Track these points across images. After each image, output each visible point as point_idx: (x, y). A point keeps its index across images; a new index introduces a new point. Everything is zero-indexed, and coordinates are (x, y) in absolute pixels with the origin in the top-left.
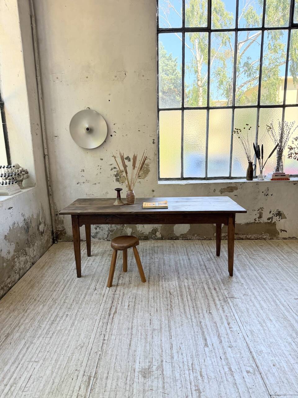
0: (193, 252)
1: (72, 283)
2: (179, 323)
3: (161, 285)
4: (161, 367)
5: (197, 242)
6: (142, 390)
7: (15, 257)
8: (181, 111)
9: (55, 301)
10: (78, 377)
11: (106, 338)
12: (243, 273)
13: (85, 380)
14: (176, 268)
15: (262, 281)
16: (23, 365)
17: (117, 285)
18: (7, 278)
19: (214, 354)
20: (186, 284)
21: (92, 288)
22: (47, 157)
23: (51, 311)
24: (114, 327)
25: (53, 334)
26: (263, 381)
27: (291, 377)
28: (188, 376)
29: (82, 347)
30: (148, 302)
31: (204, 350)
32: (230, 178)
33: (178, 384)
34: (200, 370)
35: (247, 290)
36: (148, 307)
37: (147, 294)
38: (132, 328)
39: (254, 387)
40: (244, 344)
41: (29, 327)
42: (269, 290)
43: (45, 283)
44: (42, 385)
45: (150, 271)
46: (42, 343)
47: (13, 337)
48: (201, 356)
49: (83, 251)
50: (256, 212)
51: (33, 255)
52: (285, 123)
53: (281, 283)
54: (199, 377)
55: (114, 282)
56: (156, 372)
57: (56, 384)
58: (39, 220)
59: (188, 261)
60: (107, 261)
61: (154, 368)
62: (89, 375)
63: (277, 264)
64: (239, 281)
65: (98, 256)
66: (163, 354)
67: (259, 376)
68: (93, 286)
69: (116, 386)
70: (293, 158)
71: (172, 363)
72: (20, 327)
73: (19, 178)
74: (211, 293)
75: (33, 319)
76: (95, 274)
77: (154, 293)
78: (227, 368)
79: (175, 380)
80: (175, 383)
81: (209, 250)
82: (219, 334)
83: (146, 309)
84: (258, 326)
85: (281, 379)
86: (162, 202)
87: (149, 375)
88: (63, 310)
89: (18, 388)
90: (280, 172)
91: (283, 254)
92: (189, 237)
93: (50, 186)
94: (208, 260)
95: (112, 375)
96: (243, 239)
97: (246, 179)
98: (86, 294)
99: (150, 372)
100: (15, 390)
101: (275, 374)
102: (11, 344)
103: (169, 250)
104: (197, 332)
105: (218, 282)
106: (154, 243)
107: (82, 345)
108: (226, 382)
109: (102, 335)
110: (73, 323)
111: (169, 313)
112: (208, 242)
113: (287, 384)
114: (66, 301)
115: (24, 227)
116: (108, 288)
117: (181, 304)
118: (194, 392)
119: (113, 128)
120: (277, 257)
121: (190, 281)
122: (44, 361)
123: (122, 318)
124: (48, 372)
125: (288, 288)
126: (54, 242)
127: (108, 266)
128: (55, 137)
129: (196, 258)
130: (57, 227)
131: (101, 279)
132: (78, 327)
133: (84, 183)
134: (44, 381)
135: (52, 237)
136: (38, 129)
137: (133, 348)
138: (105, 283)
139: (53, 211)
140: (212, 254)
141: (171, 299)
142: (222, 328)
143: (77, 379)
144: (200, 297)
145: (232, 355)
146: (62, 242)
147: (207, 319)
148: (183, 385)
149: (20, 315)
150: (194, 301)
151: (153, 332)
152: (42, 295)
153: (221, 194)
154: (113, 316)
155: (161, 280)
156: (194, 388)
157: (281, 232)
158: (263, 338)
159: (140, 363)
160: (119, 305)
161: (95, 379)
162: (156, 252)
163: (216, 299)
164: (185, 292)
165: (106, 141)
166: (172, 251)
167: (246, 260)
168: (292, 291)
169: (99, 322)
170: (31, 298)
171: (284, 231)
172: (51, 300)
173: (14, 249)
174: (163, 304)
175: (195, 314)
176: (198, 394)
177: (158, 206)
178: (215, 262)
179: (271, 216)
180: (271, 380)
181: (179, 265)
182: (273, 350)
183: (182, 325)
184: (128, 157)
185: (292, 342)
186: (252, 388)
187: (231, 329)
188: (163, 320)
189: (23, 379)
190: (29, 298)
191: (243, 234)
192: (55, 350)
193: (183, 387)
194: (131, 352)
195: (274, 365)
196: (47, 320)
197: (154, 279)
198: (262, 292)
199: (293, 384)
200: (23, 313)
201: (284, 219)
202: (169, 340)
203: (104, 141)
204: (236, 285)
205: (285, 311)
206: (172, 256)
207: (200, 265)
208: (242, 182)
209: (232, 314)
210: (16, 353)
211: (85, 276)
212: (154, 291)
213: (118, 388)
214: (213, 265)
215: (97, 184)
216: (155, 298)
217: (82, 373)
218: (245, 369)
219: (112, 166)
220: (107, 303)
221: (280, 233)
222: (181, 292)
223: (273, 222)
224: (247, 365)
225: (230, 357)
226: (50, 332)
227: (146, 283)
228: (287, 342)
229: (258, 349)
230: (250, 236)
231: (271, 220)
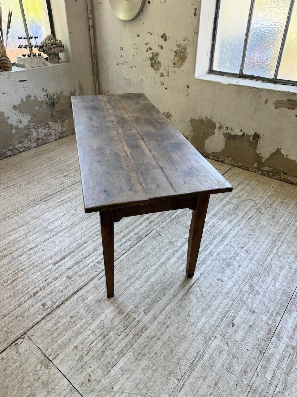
4: (4, 256)
7: (32, 127)
11: (11, 216)
18: (17, 143)
19: (48, 273)
21: (65, 174)
22: (91, 29)
23: (17, 179)
24: (28, 211)
26: (40, 320)
27: (65, 337)
28: (6, 275)
31: (48, 266)
34: (19, 277)
36: (72, 209)
38: (35, 219)
39: (26, 318)
40: (83, 283)
43: (45, 156)
48: (37, 268)
54: (10, 281)
63: (279, 232)
66: (20, 250)
67: (45, 314)
71: (14, 259)
73: (49, 51)
78: (36, 290)
82: (81, 261)
85: (56, 331)
88: (24, 182)
92: (221, 159)
93: (95, 64)
98: (54, 177)
101: (59, 324)
104: (69, 249)
109: (13, 213)
110: (14, 195)
111: (78, 221)
112: (240, 171)
113: (52, 338)
114: (35, 176)
115: (47, 101)
123: (43, 207)
125: (235, 264)
128: (100, 4)
132: (11, 199)
133: (122, 64)
137: (13, 232)
142: (93, 258)
145: (57, 284)
151: (41, 230)
152: (30, 166)
154: (41, 203)
160: (57, 197)
163: (136, 231)
165: (143, 11)
168: (232, 269)
169: (27, 202)
173: (29, 120)
180: (47, 325)
182: (95, 306)
183: (69, 236)
184: (164, 34)
185: (126, 314)
187: (97, 265)
188: (64, 225)
195: (71, 317)
199: (56, 342)
202: (40, 242)
215: (134, 68)
218: (46, 301)
219: (148, 46)
224: (54, 299)
229: (86, 296)
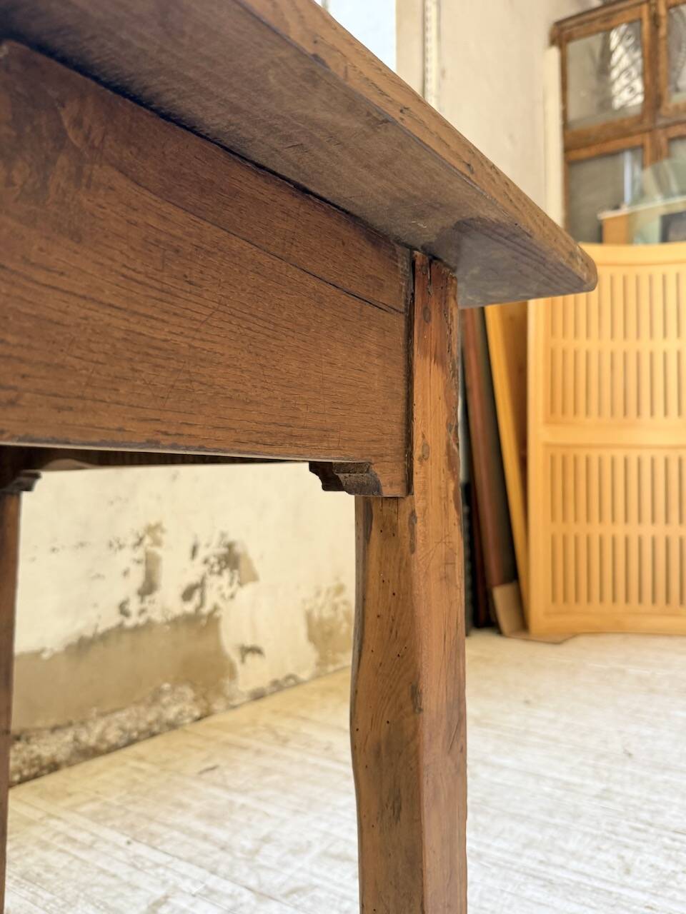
50: (126, 558)
96: (54, 767)
157: (243, 661)
171: (252, 650)
179: (195, 572)
191: (54, 729)
201: (250, 585)
221: (240, 668)
223: (205, 611)
230: (97, 729)
231: (196, 598)
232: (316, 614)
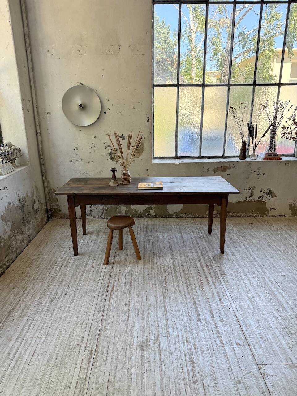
0: (186, 230)
1: (69, 261)
2: (173, 299)
3: (155, 262)
4: (157, 341)
5: (190, 219)
6: (141, 362)
7: (12, 236)
8: (176, 88)
9: (53, 279)
10: (80, 352)
11: (105, 314)
12: (233, 250)
13: (87, 354)
14: (169, 246)
15: (251, 258)
16: (27, 340)
17: (114, 263)
18: (5, 257)
19: (206, 328)
20: (179, 261)
21: (89, 266)
22: (39, 134)
23: (50, 288)
24: (112, 304)
25: (53, 311)
26: (251, 352)
27: (277, 348)
28: (183, 349)
29: (82, 323)
30: (144, 279)
31: (198, 324)
32: (223, 157)
33: (174, 356)
34: (194, 343)
35: (237, 267)
36: (144, 284)
37: (143, 271)
38: (129, 305)
39: (243, 357)
40: (234, 319)
41: (30, 304)
42: (258, 267)
43: (42, 261)
44: (46, 359)
45: (144, 248)
46: (44, 320)
47: (15, 314)
48: (194, 330)
49: (79, 229)
50: (247, 191)
51: (29, 233)
52: (280, 103)
53: (269, 260)
54: (193, 350)
55: (111, 260)
56: (153, 345)
57: (59, 358)
58: (33, 199)
59: (181, 239)
60: (103, 238)
61: (151, 342)
62: (90, 349)
63: (266, 242)
64: (230, 258)
65: (93, 234)
66: (160, 329)
67: (247, 348)
68: (90, 264)
69: (116, 359)
70: (285, 137)
71: (168, 337)
72: (21, 304)
73: (11, 156)
74: (203, 270)
75: (33, 297)
76: (91, 252)
77: (149, 271)
78: (218, 341)
79: (171, 353)
80: (171, 355)
81: (201, 228)
82: (211, 309)
83: (142, 285)
84: (248, 302)
85: (268, 350)
86: (157, 183)
87: (147, 348)
88: (62, 288)
89: (23, 363)
90: (273, 151)
91: (272, 233)
92: (182, 215)
93: (43, 164)
94: (200, 238)
95: (112, 349)
96: (234, 217)
97: (239, 159)
98: (83, 272)
99: (147, 346)
100: (21, 364)
101: (263, 345)
102: (14, 321)
103: (163, 228)
104: (191, 308)
105: (209, 259)
106: (148, 221)
107: (82, 321)
108: (217, 354)
109: (101, 312)
110: (73, 300)
111: (164, 289)
112: (200, 219)
113: (273, 354)
114: (65, 279)
115: (19, 206)
116: (105, 266)
117: (175, 281)
118: (188, 363)
119: (107, 105)
120: (266, 235)
121: (183, 258)
122: (46, 336)
123: (119, 295)
124: (51, 347)
125: (276, 265)
126: (48, 220)
127: (104, 244)
128: (47, 113)
129: (189, 236)
130: (52, 205)
131: (97, 257)
132: (77, 304)
133: (77, 161)
134: (48, 356)
135: (47, 215)
136: (29, 105)
137: (131, 323)
138: (101, 261)
139: (46, 189)
140: (204, 232)
141: (165, 275)
142: (214, 303)
143: (79, 353)
144: (193, 274)
145: (223, 329)
146: (56, 220)
147: (200, 295)
148: (179, 357)
149: (20, 293)
150: (187, 277)
151: (149, 308)
152: (41, 273)
153: (214, 173)
154: (111, 293)
155: (155, 258)
156: (188, 360)
157: (271, 210)
158: (252, 312)
159: (137, 338)
160: (116, 282)
161: (96, 353)
162: (150, 230)
163: (208, 276)
164: (178, 269)
165: (100, 119)
166: (166, 229)
167: (236, 237)
168: (279, 268)
169: (98, 299)
170: (30, 276)
171: (273, 209)
172: (49, 278)
173: (11, 228)
174: (158, 281)
175: (188, 290)
176: (192, 365)
177: (153, 187)
178: (207, 239)
179: (261, 194)
180: (259, 352)
181: (172, 243)
182: (261, 324)
183: (176, 301)
184: (122, 135)
185: (279, 316)
186: (241, 359)
187: (222, 305)
188: (159, 296)
189: (27, 354)
190: (28, 276)
191: (234, 212)
192: (56, 327)
193: (179, 359)
194: (129, 327)
195: (261, 338)
196: (47, 297)
197: (149, 257)
198: (252, 269)
199: (278, 354)
200: (23, 291)
201: (274, 198)
202: (164, 316)
203: (97, 118)
204: (227, 262)
205: (273, 288)
206: (166, 235)
207: (193, 243)
208: (235, 162)
209: (223, 290)
210: (20, 329)
211: (82, 254)
212: (149, 268)
213: (118, 361)
214: (205, 243)
215: (91, 163)
216: (151, 275)
217: (83, 347)
218: (235, 341)
219: (106, 145)
220: (104, 280)
221: (270, 211)
222: (175, 269)
223: (263, 201)
224: (237, 337)
225: (222, 330)
226: (51, 309)
227: (142, 261)
228: (274, 316)
229: (247, 323)
230: (241, 214)
231: (261, 199)
232: (293, 205)
